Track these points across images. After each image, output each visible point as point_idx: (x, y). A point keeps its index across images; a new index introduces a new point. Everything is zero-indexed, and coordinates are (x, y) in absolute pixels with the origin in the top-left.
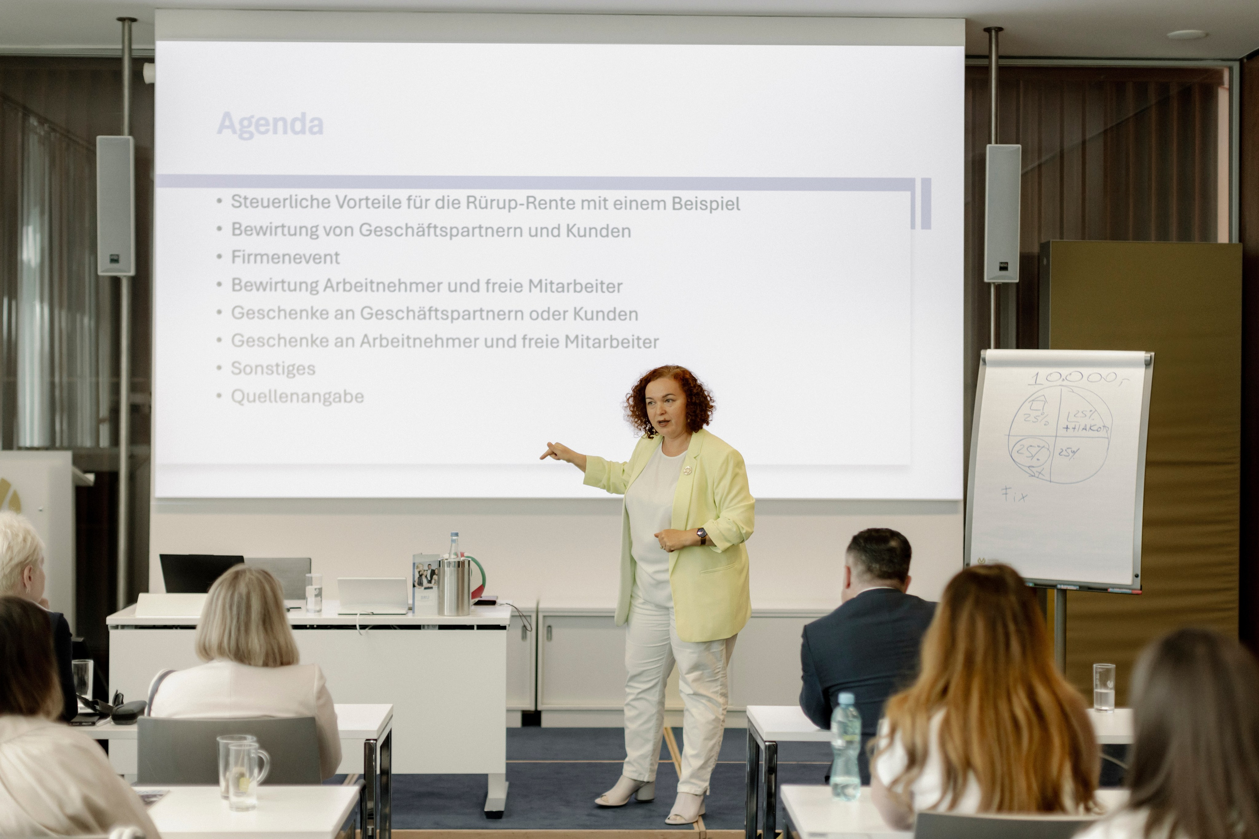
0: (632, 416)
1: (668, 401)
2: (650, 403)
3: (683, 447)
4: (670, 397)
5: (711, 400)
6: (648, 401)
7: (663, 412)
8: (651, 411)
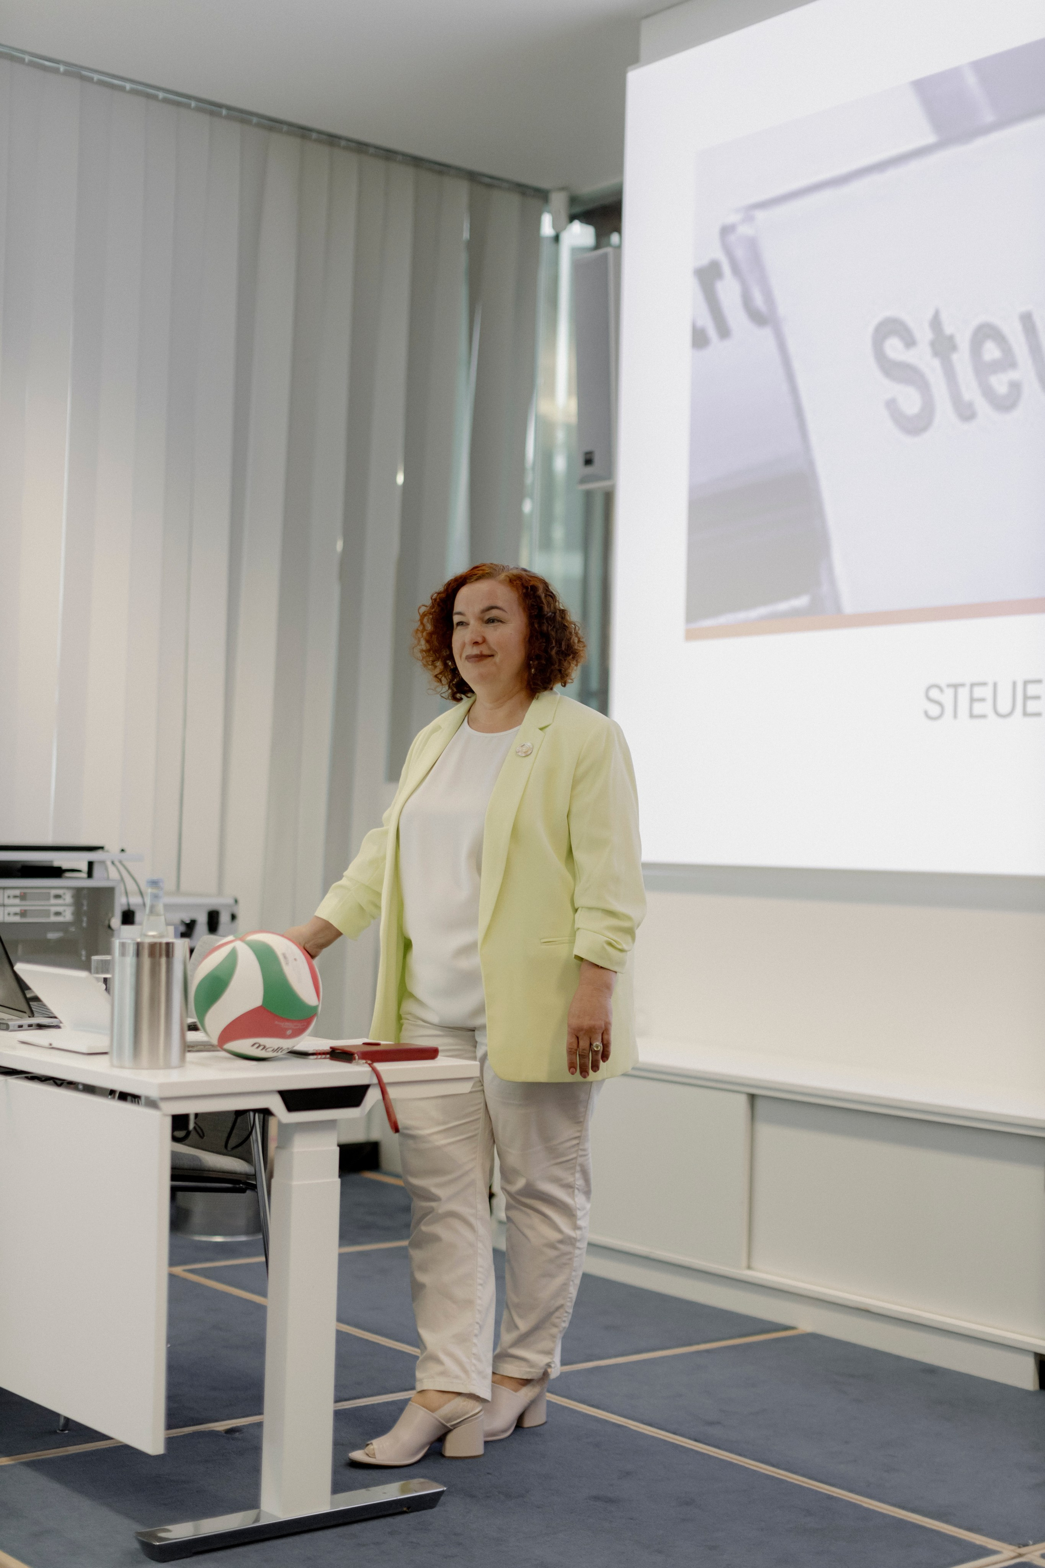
0: (428, 651)
1: (491, 621)
2: (460, 624)
3: (513, 720)
4: (494, 613)
5: (579, 641)
6: (456, 619)
7: (479, 640)
8: (460, 639)
